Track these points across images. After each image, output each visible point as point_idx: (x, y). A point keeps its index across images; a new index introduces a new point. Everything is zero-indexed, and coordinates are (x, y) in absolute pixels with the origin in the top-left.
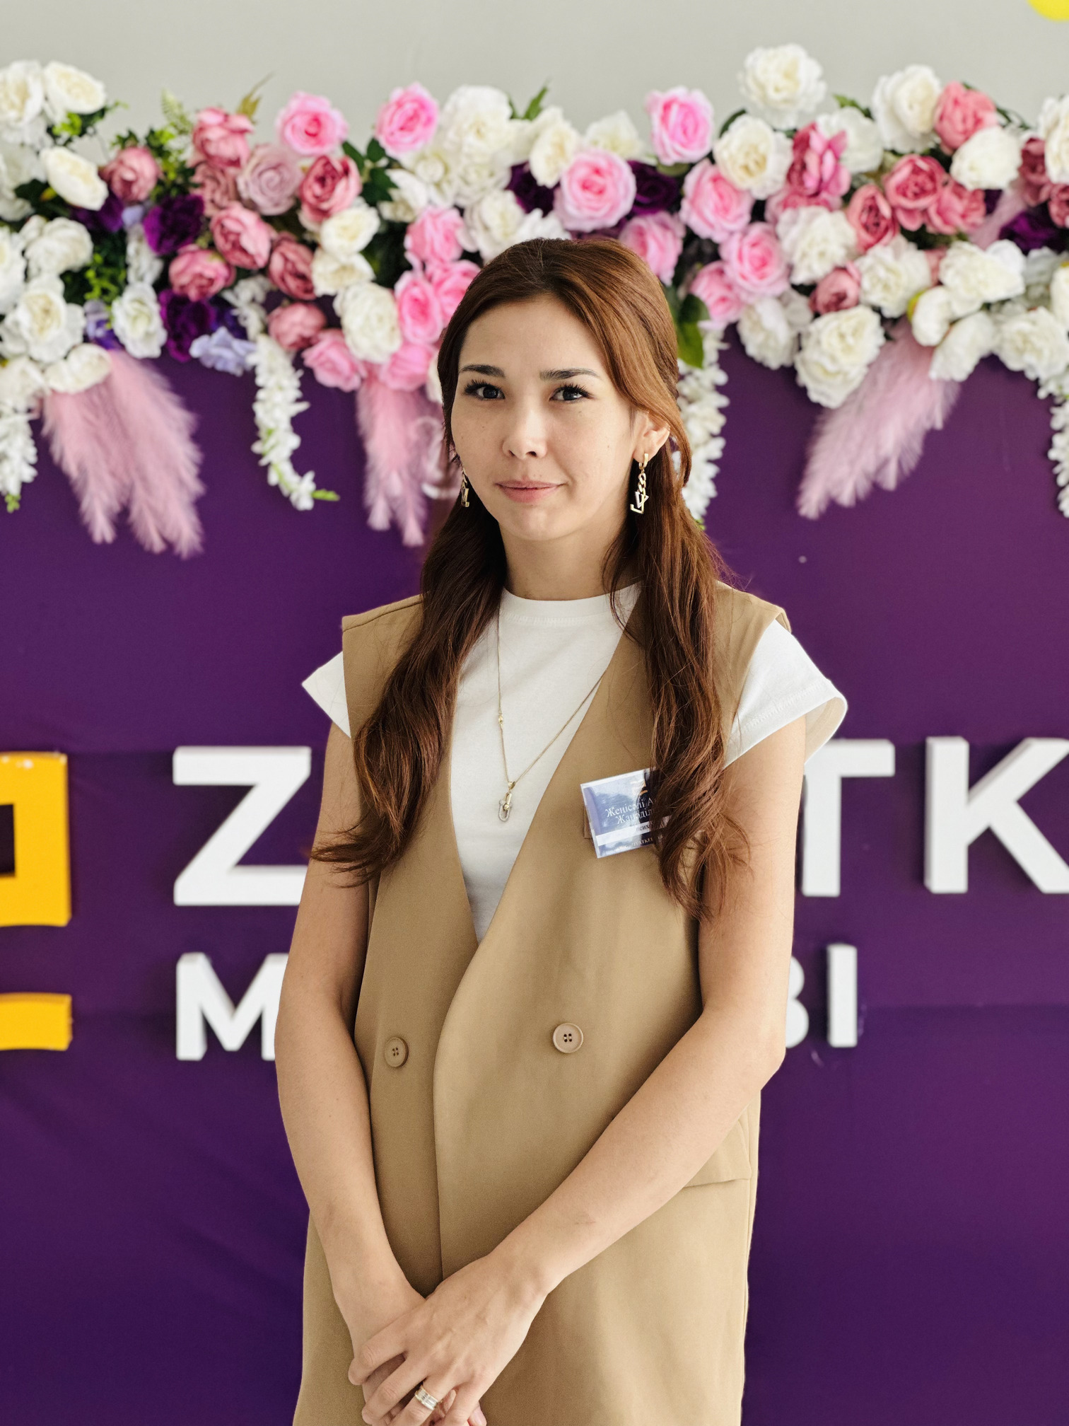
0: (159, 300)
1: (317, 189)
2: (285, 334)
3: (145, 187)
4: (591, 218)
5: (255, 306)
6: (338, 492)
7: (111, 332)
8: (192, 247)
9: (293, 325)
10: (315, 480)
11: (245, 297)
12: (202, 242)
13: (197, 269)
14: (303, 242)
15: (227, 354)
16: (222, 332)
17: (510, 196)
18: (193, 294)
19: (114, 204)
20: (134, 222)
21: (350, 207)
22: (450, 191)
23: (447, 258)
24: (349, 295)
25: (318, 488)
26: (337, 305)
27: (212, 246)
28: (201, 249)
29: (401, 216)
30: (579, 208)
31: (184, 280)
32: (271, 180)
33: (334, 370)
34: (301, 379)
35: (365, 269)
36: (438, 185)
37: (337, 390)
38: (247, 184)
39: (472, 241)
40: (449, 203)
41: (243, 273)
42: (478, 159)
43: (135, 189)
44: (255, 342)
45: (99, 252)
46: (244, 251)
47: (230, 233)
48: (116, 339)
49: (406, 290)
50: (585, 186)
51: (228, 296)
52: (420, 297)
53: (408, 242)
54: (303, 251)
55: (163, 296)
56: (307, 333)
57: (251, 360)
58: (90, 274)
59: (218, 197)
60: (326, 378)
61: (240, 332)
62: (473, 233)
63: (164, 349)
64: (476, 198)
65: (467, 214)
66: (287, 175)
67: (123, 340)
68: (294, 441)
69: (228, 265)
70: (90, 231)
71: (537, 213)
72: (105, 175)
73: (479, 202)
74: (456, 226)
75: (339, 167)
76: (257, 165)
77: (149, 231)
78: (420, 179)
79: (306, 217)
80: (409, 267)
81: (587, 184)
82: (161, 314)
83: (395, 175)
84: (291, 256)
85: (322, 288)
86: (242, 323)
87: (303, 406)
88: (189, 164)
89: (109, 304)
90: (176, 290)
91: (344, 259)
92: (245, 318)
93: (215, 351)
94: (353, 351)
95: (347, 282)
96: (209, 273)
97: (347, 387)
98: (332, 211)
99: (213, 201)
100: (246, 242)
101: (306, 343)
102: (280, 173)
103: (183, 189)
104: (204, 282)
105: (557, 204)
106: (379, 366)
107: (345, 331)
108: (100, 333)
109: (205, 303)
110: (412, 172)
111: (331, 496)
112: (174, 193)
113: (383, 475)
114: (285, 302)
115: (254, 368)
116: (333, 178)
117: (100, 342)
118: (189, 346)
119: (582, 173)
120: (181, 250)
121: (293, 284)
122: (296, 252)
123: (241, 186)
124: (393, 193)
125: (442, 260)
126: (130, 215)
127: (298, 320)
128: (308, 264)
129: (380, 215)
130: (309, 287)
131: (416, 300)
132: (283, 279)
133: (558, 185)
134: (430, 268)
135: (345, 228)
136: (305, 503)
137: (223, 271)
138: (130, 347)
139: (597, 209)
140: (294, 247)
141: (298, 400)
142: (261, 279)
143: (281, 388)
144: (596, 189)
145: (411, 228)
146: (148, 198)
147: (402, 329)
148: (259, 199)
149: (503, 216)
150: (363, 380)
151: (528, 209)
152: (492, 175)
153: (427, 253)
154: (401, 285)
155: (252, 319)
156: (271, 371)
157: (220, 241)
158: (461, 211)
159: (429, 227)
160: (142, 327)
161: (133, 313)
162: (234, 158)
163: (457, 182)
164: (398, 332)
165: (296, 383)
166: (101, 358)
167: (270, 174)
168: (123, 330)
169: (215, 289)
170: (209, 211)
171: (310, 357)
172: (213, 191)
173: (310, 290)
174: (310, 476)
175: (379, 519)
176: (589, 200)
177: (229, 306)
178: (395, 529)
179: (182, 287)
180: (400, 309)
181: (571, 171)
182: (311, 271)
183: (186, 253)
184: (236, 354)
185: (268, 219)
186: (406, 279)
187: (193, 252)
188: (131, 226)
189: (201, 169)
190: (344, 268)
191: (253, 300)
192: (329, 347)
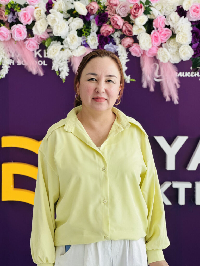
0: (97, 36)
1: (135, 11)
2: (125, 44)
3: (95, 11)
4: (195, 18)
5: (118, 38)
6: (135, 80)
7: (87, 43)
8: (105, 24)
9: (127, 42)
10: (131, 77)
11: (116, 36)
12: (108, 23)
13: (107, 29)
14: (130, 23)
15: (112, 48)
16: (111, 43)
17: (177, 13)
18: (105, 35)
19: (89, 14)
20: (92, 19)
21: (141, 15)
22: (163, 12)
23: (162, 27)
24: (140, 35)
25: (131, 78)
26: (137, 37)
27: (110, 24)
28: (107, 25)
29: (152, 17)
30: (193, 16)
31: (104, 32)
32: (124, 9)
33: (136, 52)
34: (128, 54)
35: (144, 29)
36: (160, 11)
37: (136, 57)
38: (118, 10)
39: (168, 23)
40: (163, 15)
41: (116, 30)
42: (170, 5)
43: (93, 11)
44: (118, 46)
45: (85, 25)
46: (117, 25)
47: (115, 21)
48: (88, 45)
49: (153, 34)
50: (194, 11)
51: (112, 35)
52: (156, 36)
53: (154, 23)
54: (130, 25)
55: (99, 35)
56: (130, 44)
57: (117, 50)
58: (83, 30)
59: (111, 13)
60: (133, 54)
61: (115, 44)
62: (168, 21)
63: (98, 47)
64: (169, 13)
65: (167, 17)
66: (127, 8)
67: (89, 45)
68: (126, 68)
69: (113, 28)
70: (83, 20)
71: (183, 17)
72: (87, 8)
73: (170, 14)
74: (164, 20)
75: (140, 6)
76: (120, 6)
77: (96, 21)
78: (157, 9)
79: (131, 17)
80: (154, 29)
81: (195, 10)
82: (98, 39)
83: (151, 8)
84: (128, 26)
85: (134, 33)
86: (115, 42)
87: (128, 60)
88: (106, 6)
89: (87, 37)
90: (101, 34)
91: (140, 27)
92: (116, 41)
93: (109, 48)
94: (141, 48)
95: (140, 32)
96: (109, 30)
97: (138, 56)
98: (138, 16)
99: (110, 14)
100: (118, 23)
101: (130, 46)
102: (125, 8)
103: (104, 11)
104: (108, 32)
105: (187, 15)
106: (146, 51)
107: (139, 43)
108: (84, 43)
109: (107, 37)
110: (155, 8)
111: (134, 80)
112: (102, 12)
113: (146, 76)
114: (126, 37)
115: (118, 51)
116: (138, 8)
117: (84, 45)
118: (104, 46)
119: (194, 8)
120: (103, 25)
121: (127, 33)
122: (129, 26)
123: (117, 11)
124: (151, 12)
125: (161, 28)
126: (92, 17)
127: (128, 41)
128: (131, 28)
129: (148, 17)
130: (131, 33)
131: (155, 36)
132: (125, 32)
133: (188, 11)
134: (158, 29)
135: (140, 20)
136: (128, 82)
137: (112, 30)
138: (91, 47)
139: (197, 16)
140: (128, 24)
141: (127, 59)
142: (120, 32)
143: (124, 56)
144: (197, 12)
145: (154, 20)
146: (96, 13)
147: (152, 43)
148: (120, 14)
149: (175, 17)
150: (142, 55)
151: (181, 16)
152: (173, 8)
153: (158, 26)
154: (152, 33)
155: (117, 41)
156: (121, 52)
157: (112, 23)
158: (166, 17)
159: (159, 20)
160: (93, 42)
161: (92, 39)
162: (116, 4)
163: (165, 10)
164: (151, 44)
165: (127, 55)
166: (84, 49)
167: (123, 8)
168: (89, 43)
169: (110, 34)
170: (109, 16)
171: (130, 49)
172: (110, 12)
173: (132, 34)
174: (129, 76)
175: (145, 86)
176: (195, 14)
177: (112, 38)
178: (148, 88)
179: (103, 33)
180: (152, 39)
181: (191, 8)
182: (132, 30)
183: (104, 25)
184: (114, 48)
185: (122, 18)
186: (153, 32)
187: (106, 25)
188: (92, 20)
189: (108, 7)
190: (139, 29)
191: (118, 37)
192: (135, 47)
